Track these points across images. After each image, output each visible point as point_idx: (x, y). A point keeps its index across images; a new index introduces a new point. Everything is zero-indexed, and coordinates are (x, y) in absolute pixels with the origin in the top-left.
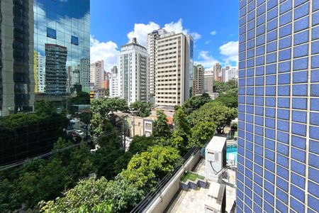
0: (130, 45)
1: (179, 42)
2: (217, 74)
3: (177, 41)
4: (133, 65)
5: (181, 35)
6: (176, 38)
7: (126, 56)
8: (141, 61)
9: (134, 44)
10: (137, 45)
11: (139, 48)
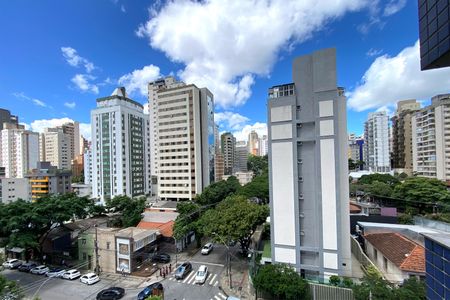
0: (114, 97)
1: (191, 99)
2: (253, 145)
3: (187, 96)
4: (119, 132)
5: (193, 88)
6: (184, 93)
7: (106, 116)
8: (132, 125)
9: (120, 98)
10: (125, 99)
11: (129, 103)
